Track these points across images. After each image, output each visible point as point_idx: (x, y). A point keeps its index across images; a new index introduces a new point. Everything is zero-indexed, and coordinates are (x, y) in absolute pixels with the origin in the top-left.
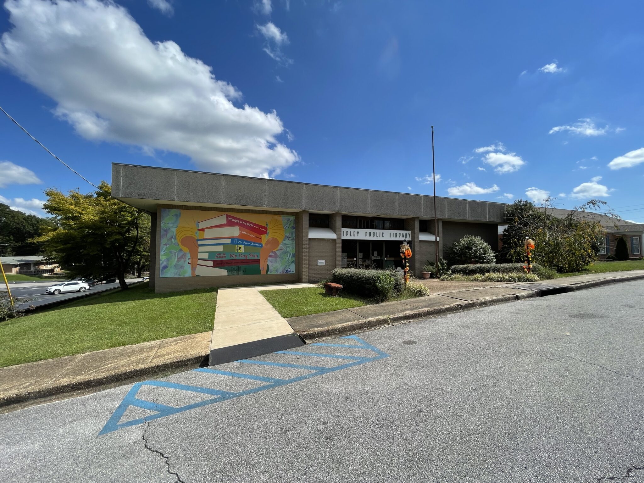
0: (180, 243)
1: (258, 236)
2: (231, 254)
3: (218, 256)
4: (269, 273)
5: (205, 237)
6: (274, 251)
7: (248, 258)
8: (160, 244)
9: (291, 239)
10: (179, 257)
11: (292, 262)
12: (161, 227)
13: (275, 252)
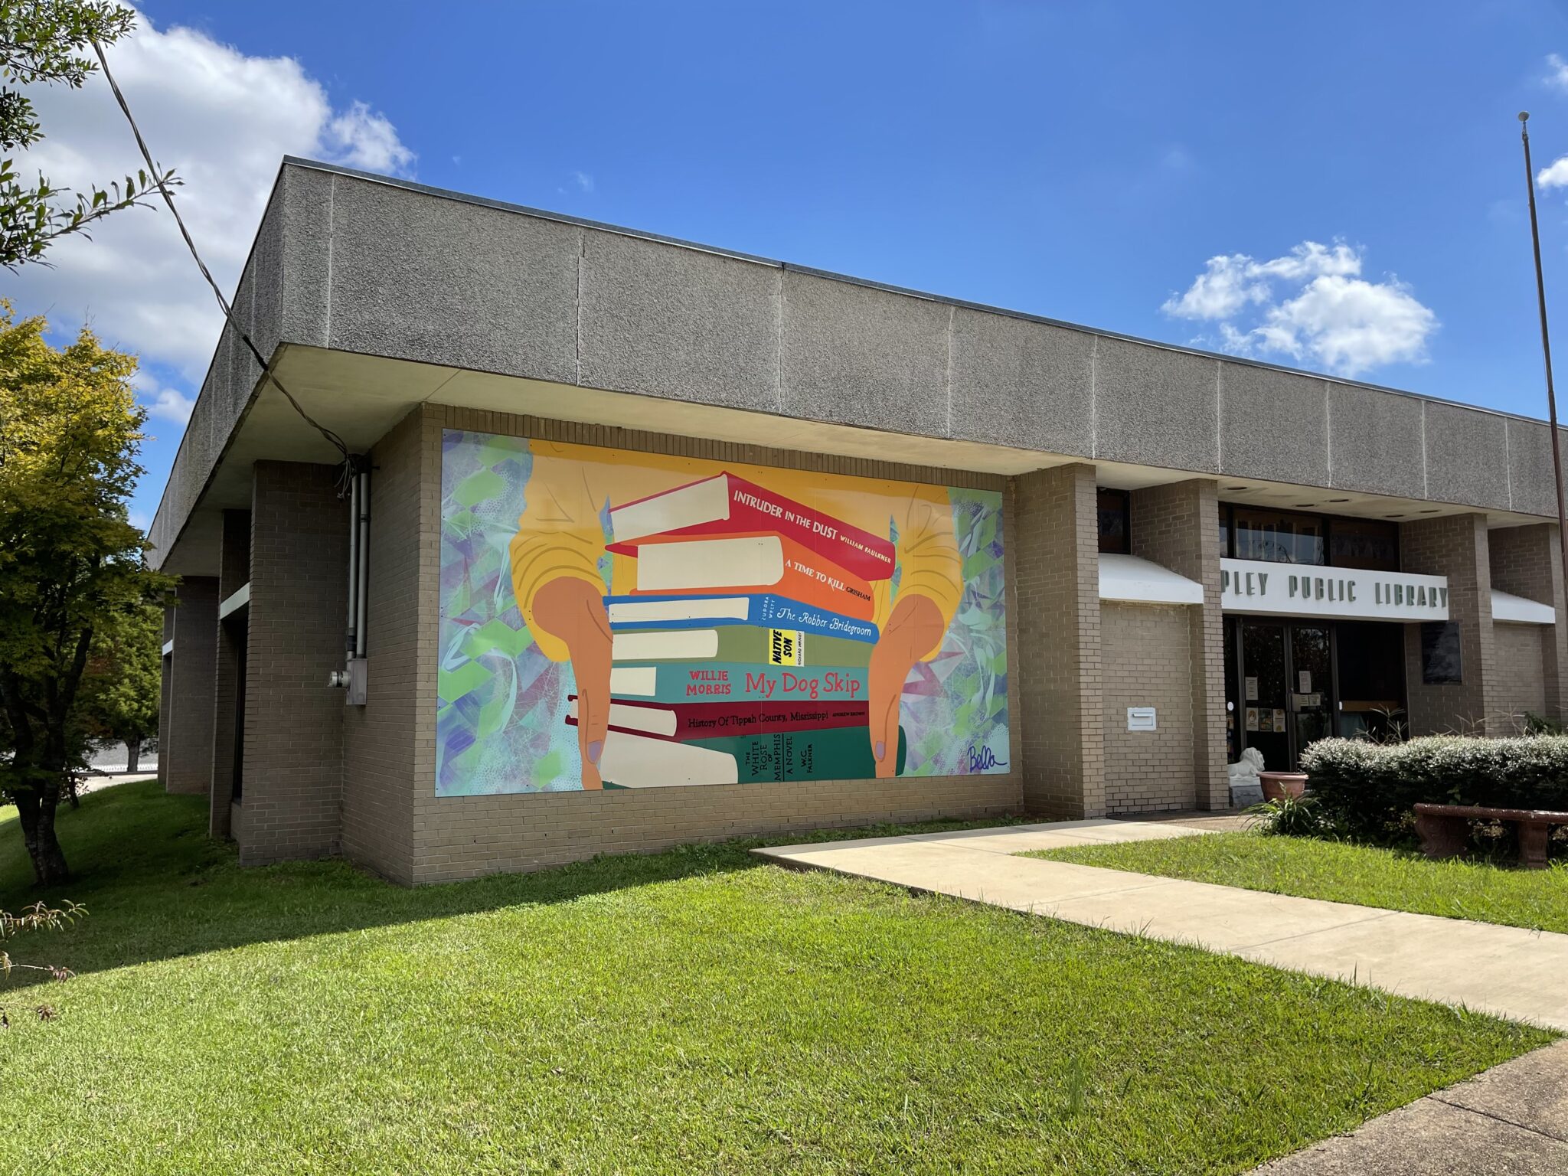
0: (528, 615)
1: (857, 583)
2: (749, 675)
3: (698, 682)
4: (908, 771)
5: (642, 586)
6: (924, 659)
7: (823, 697)
8: (437, 616)
9: (986, 603)
10: (526, 685)
11: (998, 718)
12: (444, 528)
13: (927, 664)
